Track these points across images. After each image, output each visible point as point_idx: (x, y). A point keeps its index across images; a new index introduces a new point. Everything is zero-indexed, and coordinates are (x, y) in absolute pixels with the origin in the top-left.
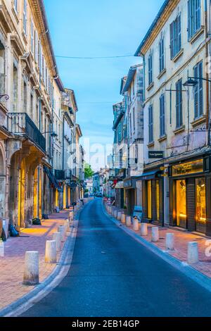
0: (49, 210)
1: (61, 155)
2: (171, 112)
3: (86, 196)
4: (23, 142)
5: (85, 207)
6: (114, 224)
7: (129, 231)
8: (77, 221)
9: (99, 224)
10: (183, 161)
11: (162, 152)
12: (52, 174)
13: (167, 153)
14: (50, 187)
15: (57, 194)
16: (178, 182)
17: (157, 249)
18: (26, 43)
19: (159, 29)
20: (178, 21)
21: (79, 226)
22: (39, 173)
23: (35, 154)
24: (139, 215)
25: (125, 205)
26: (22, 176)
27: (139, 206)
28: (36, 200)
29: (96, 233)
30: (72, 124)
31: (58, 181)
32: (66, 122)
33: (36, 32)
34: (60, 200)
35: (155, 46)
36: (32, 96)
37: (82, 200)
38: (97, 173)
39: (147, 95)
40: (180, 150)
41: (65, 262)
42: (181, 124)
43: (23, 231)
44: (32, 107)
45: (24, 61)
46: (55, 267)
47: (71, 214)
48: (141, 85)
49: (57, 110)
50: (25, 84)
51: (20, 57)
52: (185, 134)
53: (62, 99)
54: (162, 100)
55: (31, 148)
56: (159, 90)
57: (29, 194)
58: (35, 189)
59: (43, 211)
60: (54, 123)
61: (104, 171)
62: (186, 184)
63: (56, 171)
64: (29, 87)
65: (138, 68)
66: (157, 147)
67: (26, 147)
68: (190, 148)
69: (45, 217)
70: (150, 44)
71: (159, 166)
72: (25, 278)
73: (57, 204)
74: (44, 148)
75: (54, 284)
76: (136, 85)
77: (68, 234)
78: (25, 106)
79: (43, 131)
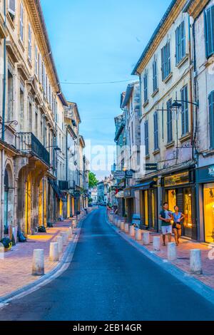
0: (53, 218)
1: (65, 166)
2: (163, 128)
3: (90, 205)
4: (29, 158)
5: (88, 217)
6: (114, 231)
7: (126, 237)
8: (79, 229)
9: (100, 231)
10: (173, 173)
11: (156, 164)
12: (56, 185)
13: (160, 166)
14: (54, 197)
15: (61, 204)
16: (170, 192)
17: (146, 251)
18: (31, 67)
19: (152, 52)
20: (167, 46)
21: (81, 233)
22: (44, 184)
23: (41, 167)
24: (138, 223)
25: (126, 213)
26: (28, 188)
27: (137, 215)
28: (41, 210)
29: (95, 239)
30: (75, 136)
31: (62, 191)
32: (69, 135)
33: (40, 55)
34: (65, 209)
35: (149, 66)
36: (36, 114)
37: (86, 210)
38: (102, 182)
39: (143, 111)
40: (171, 163)
41: (67, 261)
42: (172, 139)
43: (30, 237)
44: (36, 125)
45: (30, 84)
46: (57, 264)
47: (74, 222)
48: (138, 101)
49: (60, 124)
50: (30, 105)
51: (26, 82)
52: (175, 149)
53: (66, 112)
54: (156, 117)
55: (36, 162)
56: (153, 107)
57: (35, 204)
58: (40, 199)
59: (48, 219)
60: (58, 136)
61: (108, 180)
62: (177, 193)
63: (60, 181)
64: (34, 107)
65: (136, 85)
66: (152, 160)
67: (32, 161)
68: (179, 162)
69: (49, 225)
70: (145, 64)
71: (153, 177)
72: (33, 270)
73: (61, 213)
74: (48, 161)
75: (56, 275)
76: (133, 101)
77: (71, 239)
78: (31, 125)
79: (48, 145)
